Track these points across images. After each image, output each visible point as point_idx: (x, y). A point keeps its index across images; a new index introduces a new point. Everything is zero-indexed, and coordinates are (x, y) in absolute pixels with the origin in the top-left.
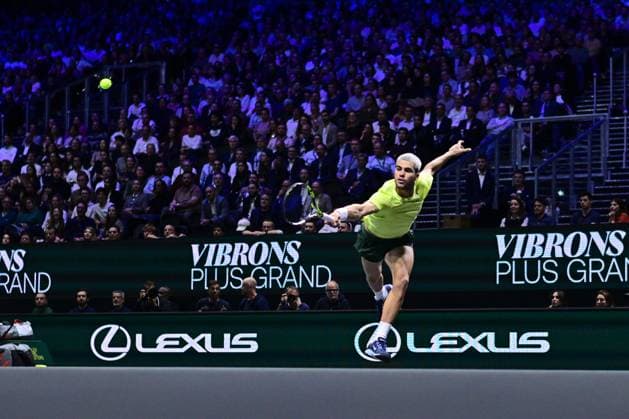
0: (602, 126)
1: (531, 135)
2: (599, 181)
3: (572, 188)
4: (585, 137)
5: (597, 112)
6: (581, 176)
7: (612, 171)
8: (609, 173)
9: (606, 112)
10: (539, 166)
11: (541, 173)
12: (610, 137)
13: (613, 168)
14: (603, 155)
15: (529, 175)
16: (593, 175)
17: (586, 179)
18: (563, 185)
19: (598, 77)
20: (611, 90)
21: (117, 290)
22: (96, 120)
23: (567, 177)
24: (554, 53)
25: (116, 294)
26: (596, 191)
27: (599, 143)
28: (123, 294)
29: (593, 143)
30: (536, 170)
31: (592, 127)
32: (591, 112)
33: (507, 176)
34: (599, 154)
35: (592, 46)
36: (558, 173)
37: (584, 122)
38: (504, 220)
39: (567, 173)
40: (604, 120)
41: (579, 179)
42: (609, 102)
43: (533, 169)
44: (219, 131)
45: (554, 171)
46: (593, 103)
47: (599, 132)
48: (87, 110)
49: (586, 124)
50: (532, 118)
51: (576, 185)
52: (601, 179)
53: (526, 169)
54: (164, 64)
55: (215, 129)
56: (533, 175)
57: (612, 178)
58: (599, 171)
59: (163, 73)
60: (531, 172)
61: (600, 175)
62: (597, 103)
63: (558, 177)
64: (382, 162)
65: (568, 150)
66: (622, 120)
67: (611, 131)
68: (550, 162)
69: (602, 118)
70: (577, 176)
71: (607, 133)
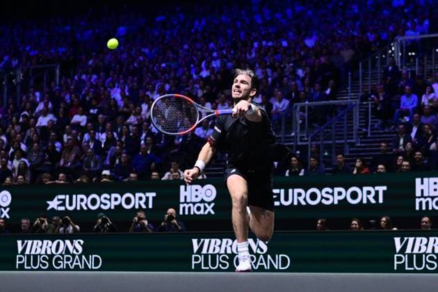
0: (354, 109)
1: (306, 115)
2: (352, 145)
3: (333, 150)
4: (343, 116)
5: (351, 99)
6: (340, 142)
7: (361, 138)
8: (359, 139)
9: (357, 99)
10: (311, 135)
11: (313, 140)
12: (360, 115)
13: (362, 136)
14: (355, 128)
15: (305, 141)
16: (348, 141)
17: (342, 144)
18: (328, 148)
19: (352, 75)
20: (360, 84)
21: (26, 218)
22: (12, 104)
23: (330, 142)
24: (323, 60)
25: (24, 221)
26: (350, 152)
27: (352, 119)
28: (29, 221)
29: (348, 119)
30: (309, 138)
31: (347, 109)
32: (347, 99)
33: (290, 142)
34: (352, 127)
35: (347, 54)
36: (325, 140)
37: (341, 106)
38: (288, 171)
39: (331, 140)
40: (356, 104)
41: (338, 144)
42: (359, 92)
43: (307, 137)
44: (96, 110)
45: (321, 138)
46: (348, 93)
47: (352, 112)
48: (5, 97)
49: (344, 107)
50: (307, 102)
51: (337, 148)
52: (354, 143)
53: (304, 137)
54: (59, 66)
55: (94, 109)
56: (307, 141)
57: (361, 143)
58: (352, 139)
59: (58, 72)
60: (306, 139)
61: (353, 141)
62: (351, 92)
63: (325, 142)
64: (205, 132)
65: (331, 124)
66: (368, 104)
67: (360, 112)
68: (319, 132)
69: (354, 103)
70: (337, 142)
71: (358, 113)
